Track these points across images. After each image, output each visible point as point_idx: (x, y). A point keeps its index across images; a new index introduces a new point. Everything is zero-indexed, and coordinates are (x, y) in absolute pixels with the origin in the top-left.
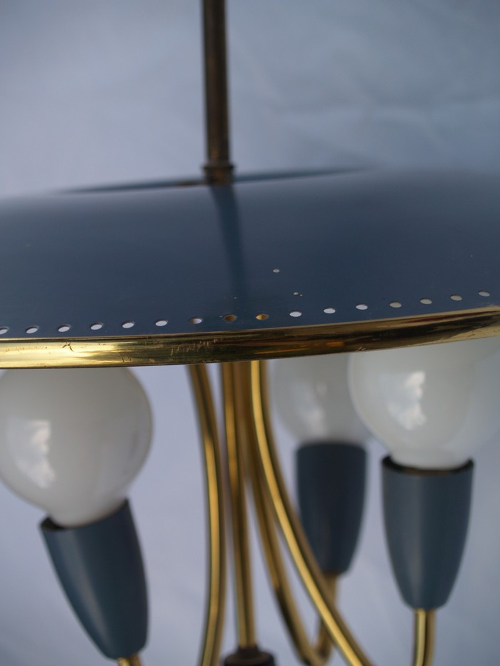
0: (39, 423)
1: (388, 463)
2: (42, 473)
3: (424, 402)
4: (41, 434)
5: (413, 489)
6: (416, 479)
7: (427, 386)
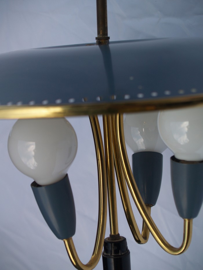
0: (31, 143)
1: (173, 158)
2: (32, 163)
3: (188, 134)
4: (32, 147)
5: (184, 169)
6: (185, 165)
7: (189, 127)
